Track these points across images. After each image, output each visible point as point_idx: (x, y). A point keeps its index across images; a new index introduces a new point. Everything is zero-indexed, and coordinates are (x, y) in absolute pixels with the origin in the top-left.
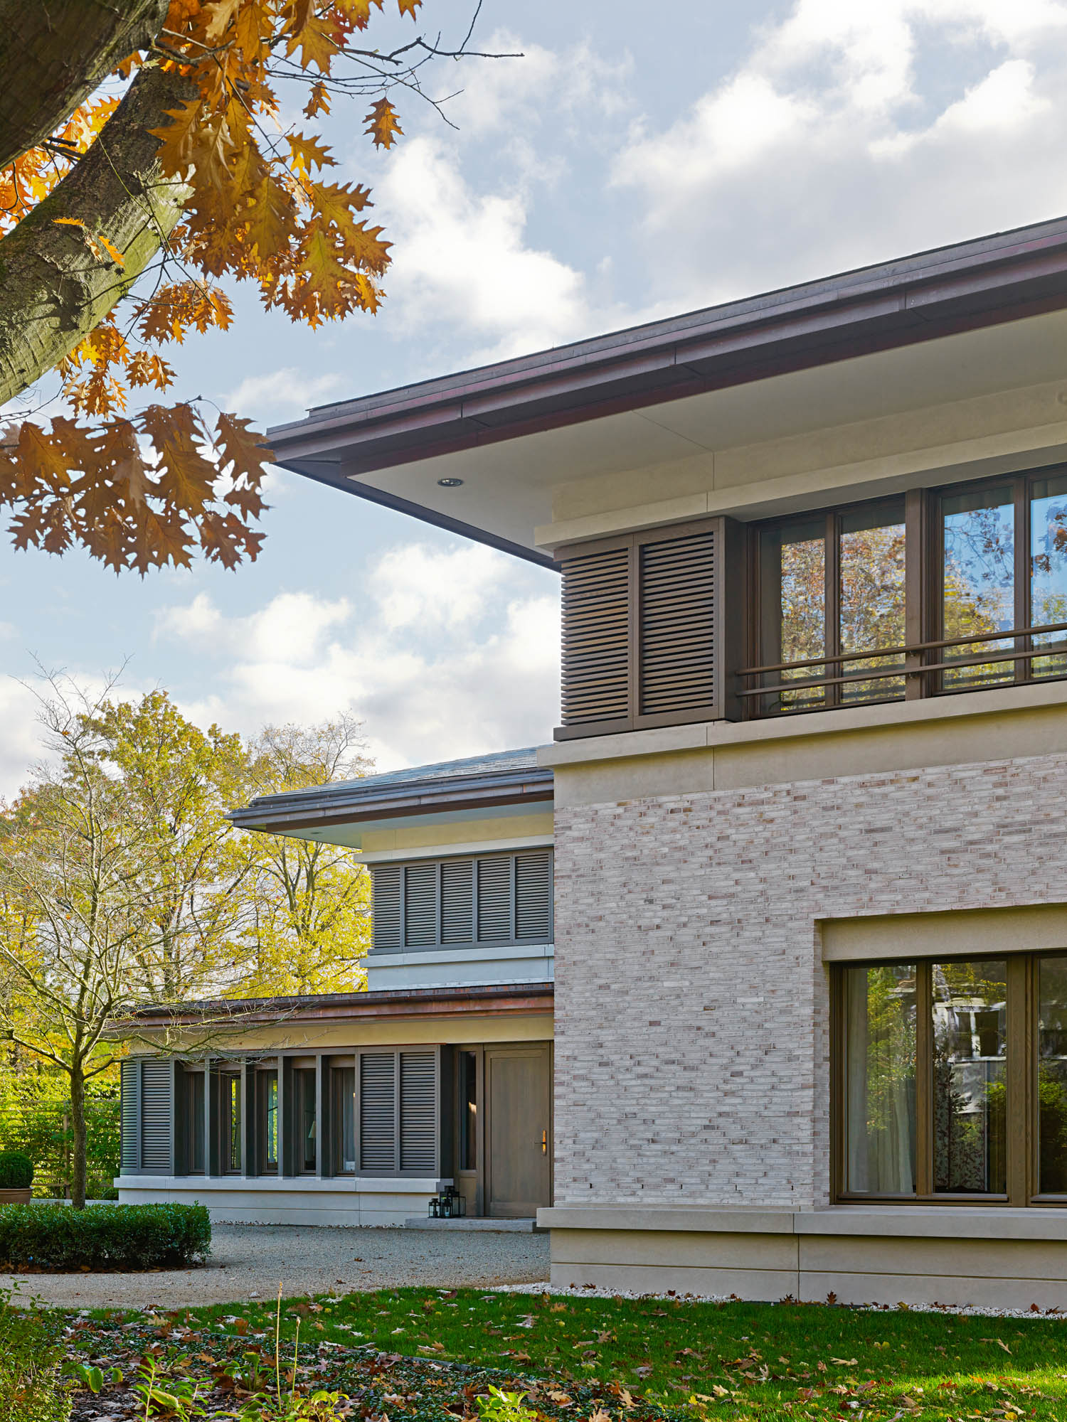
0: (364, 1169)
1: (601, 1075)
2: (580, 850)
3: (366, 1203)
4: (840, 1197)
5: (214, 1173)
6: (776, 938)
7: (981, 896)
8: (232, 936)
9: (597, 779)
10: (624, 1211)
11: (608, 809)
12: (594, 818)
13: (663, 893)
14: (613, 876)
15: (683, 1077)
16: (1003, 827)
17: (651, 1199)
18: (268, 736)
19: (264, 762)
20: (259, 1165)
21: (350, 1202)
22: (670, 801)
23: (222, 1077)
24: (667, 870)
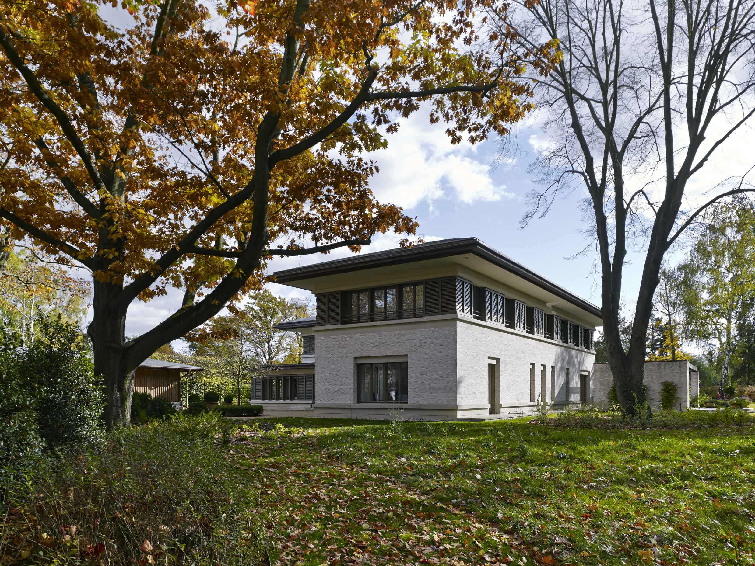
0: (298, 399)
1: (322, 382)
2: (319, 345)
3: (299, 405)
4: (359, 401)
5: (269, 399)
6: (348, 360)
7: (377, 354)
8: (285, 346)
9: (321, 333)
10: (326, 404)
11: (323, 338)
12: (321, 339)
13: (331, 352)
14: (324, 349)
15: (334, 382)
16: (380, 343)
17: (330, 402)
18: (292, 300)
19: (291, 306)
20: (278, 398)
21: (296, 405)
22: (332, 337)
23: (271, 381)
24: (332, 348)
